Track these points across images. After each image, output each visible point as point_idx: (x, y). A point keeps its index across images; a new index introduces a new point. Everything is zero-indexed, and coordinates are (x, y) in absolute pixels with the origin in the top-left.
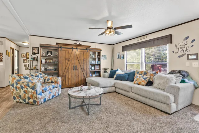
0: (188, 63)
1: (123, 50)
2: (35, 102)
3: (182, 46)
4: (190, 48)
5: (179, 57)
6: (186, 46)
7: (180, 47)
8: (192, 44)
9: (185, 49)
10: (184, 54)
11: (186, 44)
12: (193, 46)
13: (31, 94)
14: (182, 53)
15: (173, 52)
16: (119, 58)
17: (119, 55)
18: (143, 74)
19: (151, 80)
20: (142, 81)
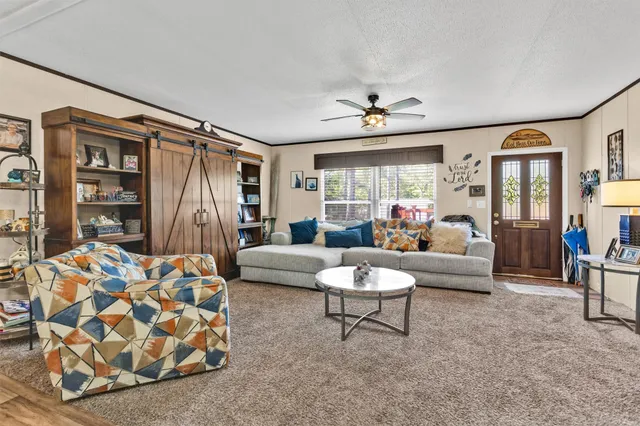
0: (470, 201)
1: (318, 166)
2: (214, 358)
3: (461, 170)
4: (473, 176)
5: (456, 190)
6: (467, 171)
7: (457, 171)
8: (476, 168)
9: (465, 176)
10: (465, 186)
11: (466, 167)
12: (477, 172)
13: (198, 329)
14: (461, 184)
15: (445, 180)
16: (298, 185)
17: (300, 178)
18: (398, 227)
19: (423, 238)
20: (412, 242)
